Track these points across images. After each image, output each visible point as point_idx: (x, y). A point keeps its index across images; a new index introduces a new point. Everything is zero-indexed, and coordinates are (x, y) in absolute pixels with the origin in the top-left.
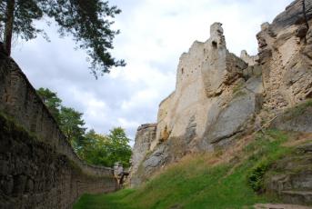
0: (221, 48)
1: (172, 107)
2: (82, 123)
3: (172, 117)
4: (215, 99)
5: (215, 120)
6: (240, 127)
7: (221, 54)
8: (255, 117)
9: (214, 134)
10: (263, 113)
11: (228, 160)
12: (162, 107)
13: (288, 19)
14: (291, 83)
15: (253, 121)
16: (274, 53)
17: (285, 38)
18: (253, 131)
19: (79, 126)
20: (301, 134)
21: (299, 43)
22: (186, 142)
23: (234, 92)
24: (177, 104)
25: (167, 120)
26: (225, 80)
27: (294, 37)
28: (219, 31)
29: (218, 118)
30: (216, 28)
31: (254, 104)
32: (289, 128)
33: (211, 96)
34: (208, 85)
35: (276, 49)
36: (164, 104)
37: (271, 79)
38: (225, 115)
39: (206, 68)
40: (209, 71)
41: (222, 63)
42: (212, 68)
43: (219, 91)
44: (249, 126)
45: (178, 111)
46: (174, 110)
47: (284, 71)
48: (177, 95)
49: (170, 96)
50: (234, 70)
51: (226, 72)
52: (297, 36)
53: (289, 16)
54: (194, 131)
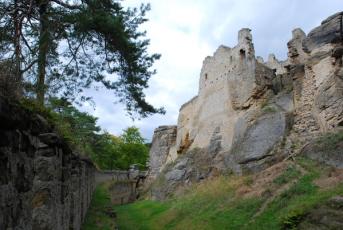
0: (250, 59)
1: (194, 114)
2: (98, 129)
3: (194, 125)
4: (242, 113)
5: (242, 136)
6: (269, 151)
7: (250, 64)
8: (285, 139)
9: (242, 153)
10: (293, 136)
11: (260, 192)
12: (183, 112)
13: (324, 36)
14: (324, 108)
15: (283, 145)
16: (307, 71)
17: (319, 57)
18: (284, 158)
19: (95, 132)
20: (333, 170)
21: (334, 64)
22: (210, 156)
23: (263, 107)
24: (199, 112)
25: (189, 127)
26: (253, 94)
27: (329, 57)
28: (247, 38)
29: (245, 135)
30: (245, 35)
31: (284, 125)
32: (321, 159)
33: (238, 108)
34: (234, 97)
35: (310, 68)
36: (185, 109)
37: (303, 98)
38: (254, 133)
39: (233, 78)
40: (236, 81)
41: (250, 75)
42: (240, 79)
43: (246, 105)
44: (279, 150)
45: (201, 119)
46: (196, 118)
47: (317, 93)
48: (200, 101)
49: (191, 101)
50: (264, 82)
51: (254, 85)
52: (333, 56)
53: (325, 33)
54: (219, 144)
